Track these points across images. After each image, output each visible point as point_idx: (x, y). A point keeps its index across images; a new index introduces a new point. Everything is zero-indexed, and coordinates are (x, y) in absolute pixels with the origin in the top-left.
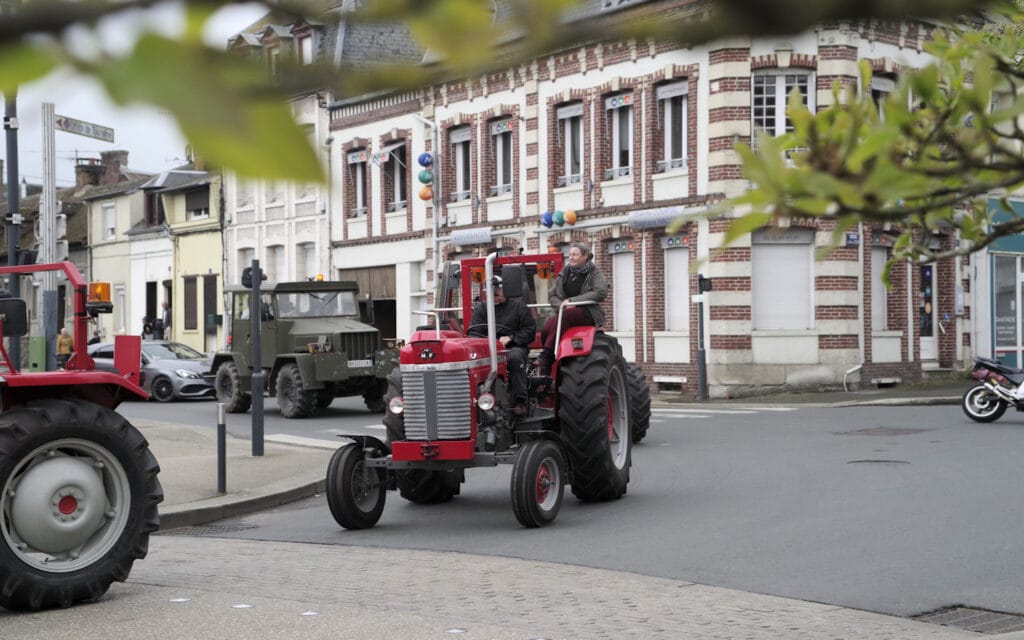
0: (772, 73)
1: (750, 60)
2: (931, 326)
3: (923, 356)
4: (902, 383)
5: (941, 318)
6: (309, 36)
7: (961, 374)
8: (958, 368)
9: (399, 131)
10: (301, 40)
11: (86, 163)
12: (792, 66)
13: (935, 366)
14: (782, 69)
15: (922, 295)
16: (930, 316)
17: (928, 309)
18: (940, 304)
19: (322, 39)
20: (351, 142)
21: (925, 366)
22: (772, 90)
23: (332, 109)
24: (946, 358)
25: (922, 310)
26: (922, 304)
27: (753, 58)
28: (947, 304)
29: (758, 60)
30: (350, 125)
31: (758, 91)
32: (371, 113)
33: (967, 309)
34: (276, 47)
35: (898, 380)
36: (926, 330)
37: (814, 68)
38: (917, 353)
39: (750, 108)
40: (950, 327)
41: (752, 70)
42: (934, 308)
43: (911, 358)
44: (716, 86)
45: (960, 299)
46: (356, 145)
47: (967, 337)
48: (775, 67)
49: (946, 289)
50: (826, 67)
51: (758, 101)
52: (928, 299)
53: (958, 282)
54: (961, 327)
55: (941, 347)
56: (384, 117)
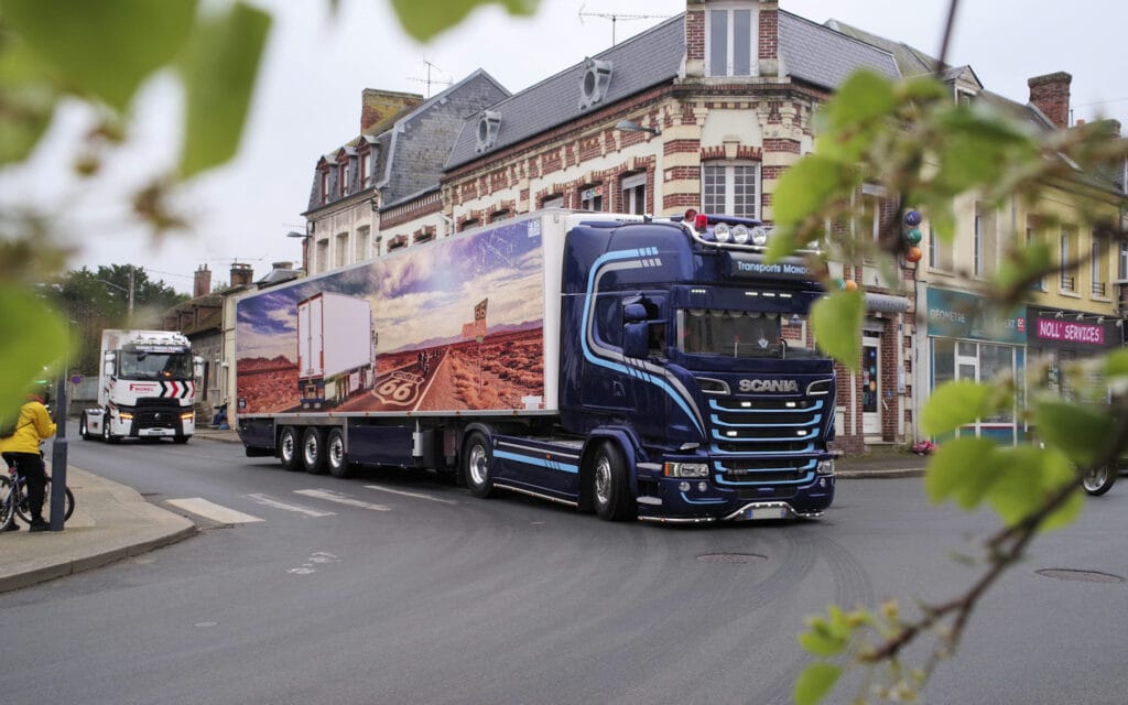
0: (721, 163)
1: (700, 151)
2: (875, 403)
3: (866, 430)
4: (844, 456)
5: (884, 395)
6: (369, 153)
7: (902, 447)
8: (899, 442)
9: (427, 228)
10: (364, 157)
11: (238, 267)
12: (739, 157)
13: (879, 440)
14: (730, 160)
15: (866, 374)
16: (875, 393)
17: (872, 387)
18: (884, 383)
19: (379, 156)
20: (393, 240)
21: (868, 440)
22: (722, 180)
23: (382, 212)
24: (889, 433)
25: (866, 388)
26: (867, 382)
27: (703, 149)
28: (890, 383)
29: (707, 151)
30: (394, 225)
31: (709, 180)
32: (408, 214)
33: (909, 387)
34: (347, 164)
35: (841, 453)
36: (869, 406)
37: (759, 160)
38: (859, 427)
39: (700, 194)
40: (892, 404)
41: (702, 160)
42: (878, 387)
43: (854, 432)
44: (669, 175)
45: (902, 379)
46: (397, 242)
47: (909, 414)
48: (723, 157)
49: (890, 369)
50: (770, 159)
51: (709, 190)
52: (873, 378)
53: (900, 363)
54: (902, 404)
55: (884, 422)
56: (417, 217)
